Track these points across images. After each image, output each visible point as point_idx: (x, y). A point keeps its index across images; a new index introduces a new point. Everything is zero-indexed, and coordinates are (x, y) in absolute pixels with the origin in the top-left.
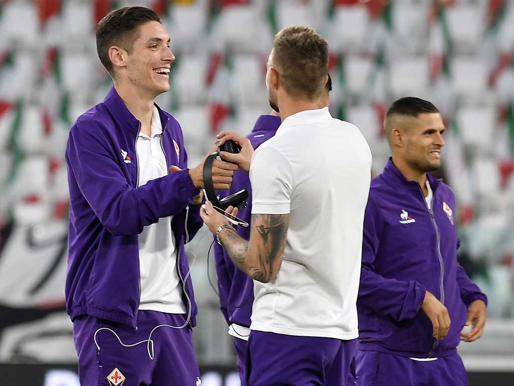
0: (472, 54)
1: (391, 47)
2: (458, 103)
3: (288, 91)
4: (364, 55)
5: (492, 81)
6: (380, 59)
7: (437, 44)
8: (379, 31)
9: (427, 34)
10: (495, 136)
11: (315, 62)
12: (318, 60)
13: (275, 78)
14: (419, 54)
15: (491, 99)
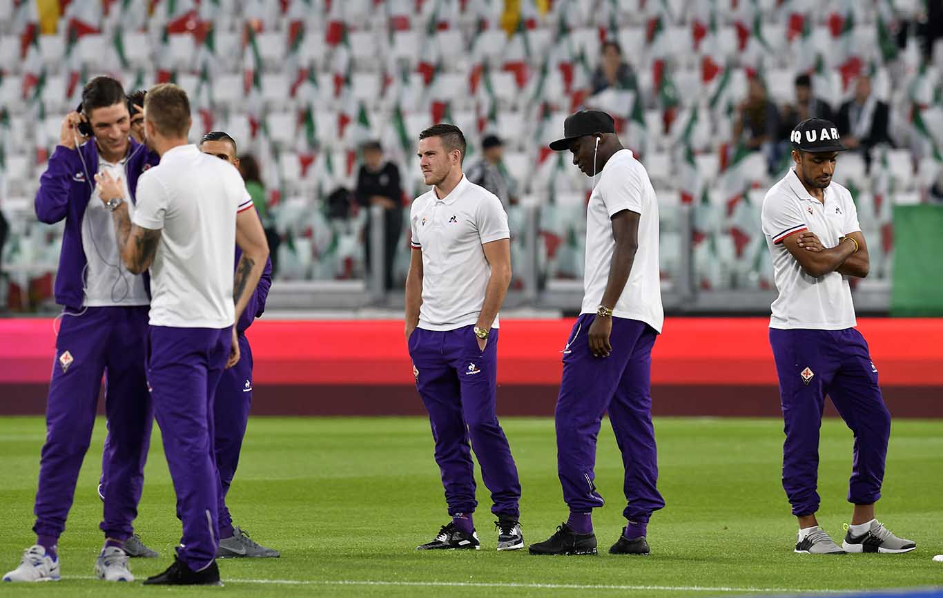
0: (277, 70)
1: (213, 65)
2: (267, 109)
3: (163, 133)
4: (192, 72)
5: (293, 92)
6: (204, 75)
7: (249, 63)
8: (203, 52)
9: (242, 56)
10: (297, 134)
11: (178, 106)
12: (180, 104)
13: (150, 127)
14: (236, 71)
15: (292, 105)
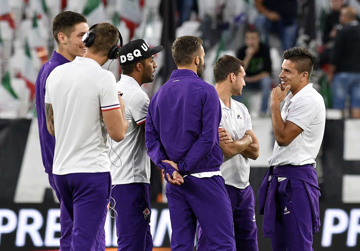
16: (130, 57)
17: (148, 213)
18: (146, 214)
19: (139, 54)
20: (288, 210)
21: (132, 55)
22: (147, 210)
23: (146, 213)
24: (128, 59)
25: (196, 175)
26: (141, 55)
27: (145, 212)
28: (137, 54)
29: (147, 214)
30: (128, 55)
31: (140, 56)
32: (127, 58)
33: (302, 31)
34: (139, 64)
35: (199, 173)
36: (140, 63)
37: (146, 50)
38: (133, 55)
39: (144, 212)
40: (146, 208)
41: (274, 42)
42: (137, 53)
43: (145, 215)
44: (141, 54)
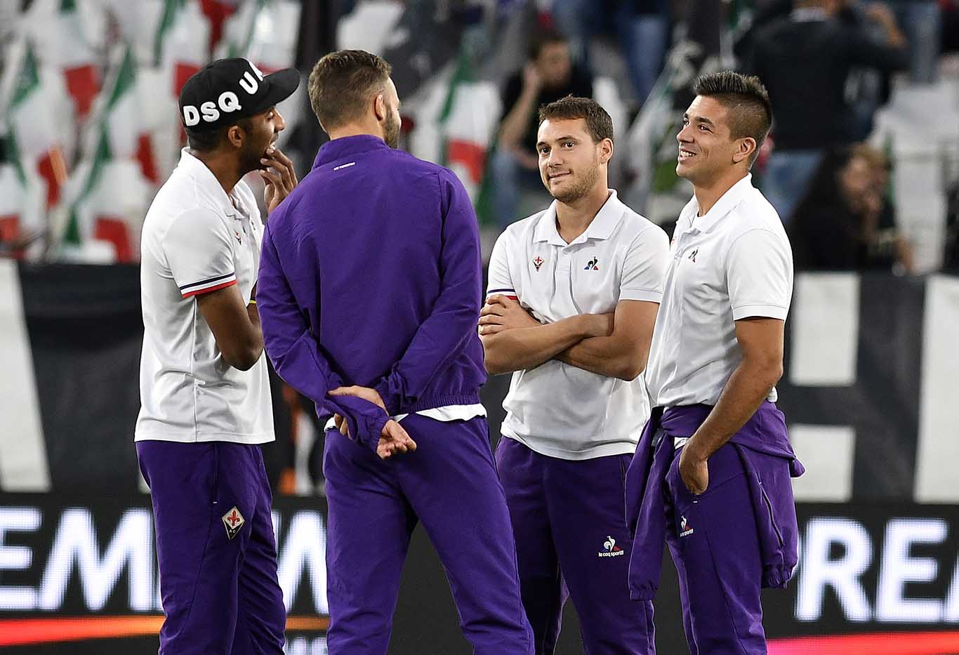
16: (209, 111)
17: (238, 520)
18: (231, 526)
19: (235, 105)
20: (689, 525)
21: (215, 106)
22: (234, 513)
23: (230, 523)
24: (204, 117)
25: (434, 413)
26: (239, 108)
27: (229, 519)
28: (229, 103)
29: (233, 525)
30: (204, 108)
31: (236, 110)
32: (201, 114)
33: (681, 31)
34: (236, 130)
35: (441, 408)
36: (236, 127)
37: (252, 90)
38: (218, 108)
39: (225, 519)
40: (230, 509)
41: (606, 60)
42: (227, 101)
43: (229, 528)
44: (239, 104)
